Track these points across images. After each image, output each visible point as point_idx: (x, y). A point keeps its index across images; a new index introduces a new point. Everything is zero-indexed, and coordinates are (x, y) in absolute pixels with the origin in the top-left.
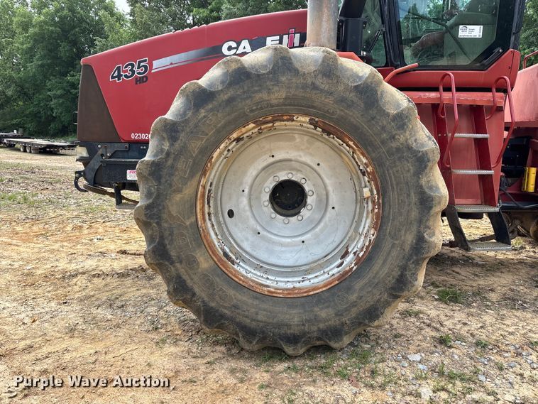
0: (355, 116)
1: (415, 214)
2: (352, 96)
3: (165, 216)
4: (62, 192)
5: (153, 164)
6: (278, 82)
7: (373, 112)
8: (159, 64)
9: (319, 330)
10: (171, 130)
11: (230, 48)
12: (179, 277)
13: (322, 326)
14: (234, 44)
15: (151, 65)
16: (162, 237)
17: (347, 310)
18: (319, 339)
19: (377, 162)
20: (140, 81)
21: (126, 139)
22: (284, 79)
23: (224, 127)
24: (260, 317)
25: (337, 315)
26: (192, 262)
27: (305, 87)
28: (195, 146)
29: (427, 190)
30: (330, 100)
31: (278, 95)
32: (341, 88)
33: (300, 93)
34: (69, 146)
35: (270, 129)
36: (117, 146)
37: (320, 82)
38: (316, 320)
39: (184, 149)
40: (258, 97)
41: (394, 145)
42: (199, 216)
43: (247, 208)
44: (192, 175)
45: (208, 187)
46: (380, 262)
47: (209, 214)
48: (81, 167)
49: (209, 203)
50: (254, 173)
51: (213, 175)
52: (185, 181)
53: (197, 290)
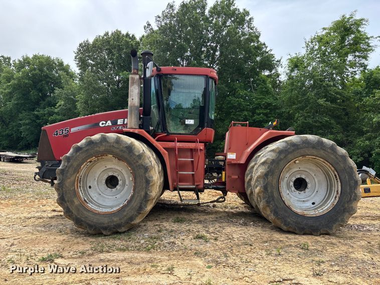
0: (126, 155)
1: (144, 185)
2: (125, 149)
3: (64, 186)
4: (25, 185)
5: (61, 170)
6: (102, 145)
7: (131, 154)
8: (73, 130)
9: (114, 225)
10: (68, 159)
11: (103, 124)
12: (68, 207)
13: (115, 223)
14: (104, 122)
15: (70, 130)
16: (63, 194)
17: (123, 218)
18: (114, 228)
19: (133, 169)
20: (66, 136)
21: (58, 159)
22: (104, 144)
23: (85, 158)
24: (94, 221)
25: (120, 220)
26: (72, 202)
27: (110, 146)
28: (75, 164)
29: (148, 178)
30: (118, 150)
31: (102, 149)
32: (121, 147)
33: (109, 148)
34: (30, 157)
35: (101, 158)
36: (54, 162)
37: (114, 145)
38: (113, 221)
39: (72, 165)
40: (96, 149)
41: (138, 164)
42: (76, 187)
43: (96, 185)
44: (74, 173)
45: (80, 177)
46: (134, 202)
47: (80, 186)
48: (37, 170)
49: (80, 182)
50: (99, 173)
51: (82, 173)
52: (71, 175)
53: (73, 212)
